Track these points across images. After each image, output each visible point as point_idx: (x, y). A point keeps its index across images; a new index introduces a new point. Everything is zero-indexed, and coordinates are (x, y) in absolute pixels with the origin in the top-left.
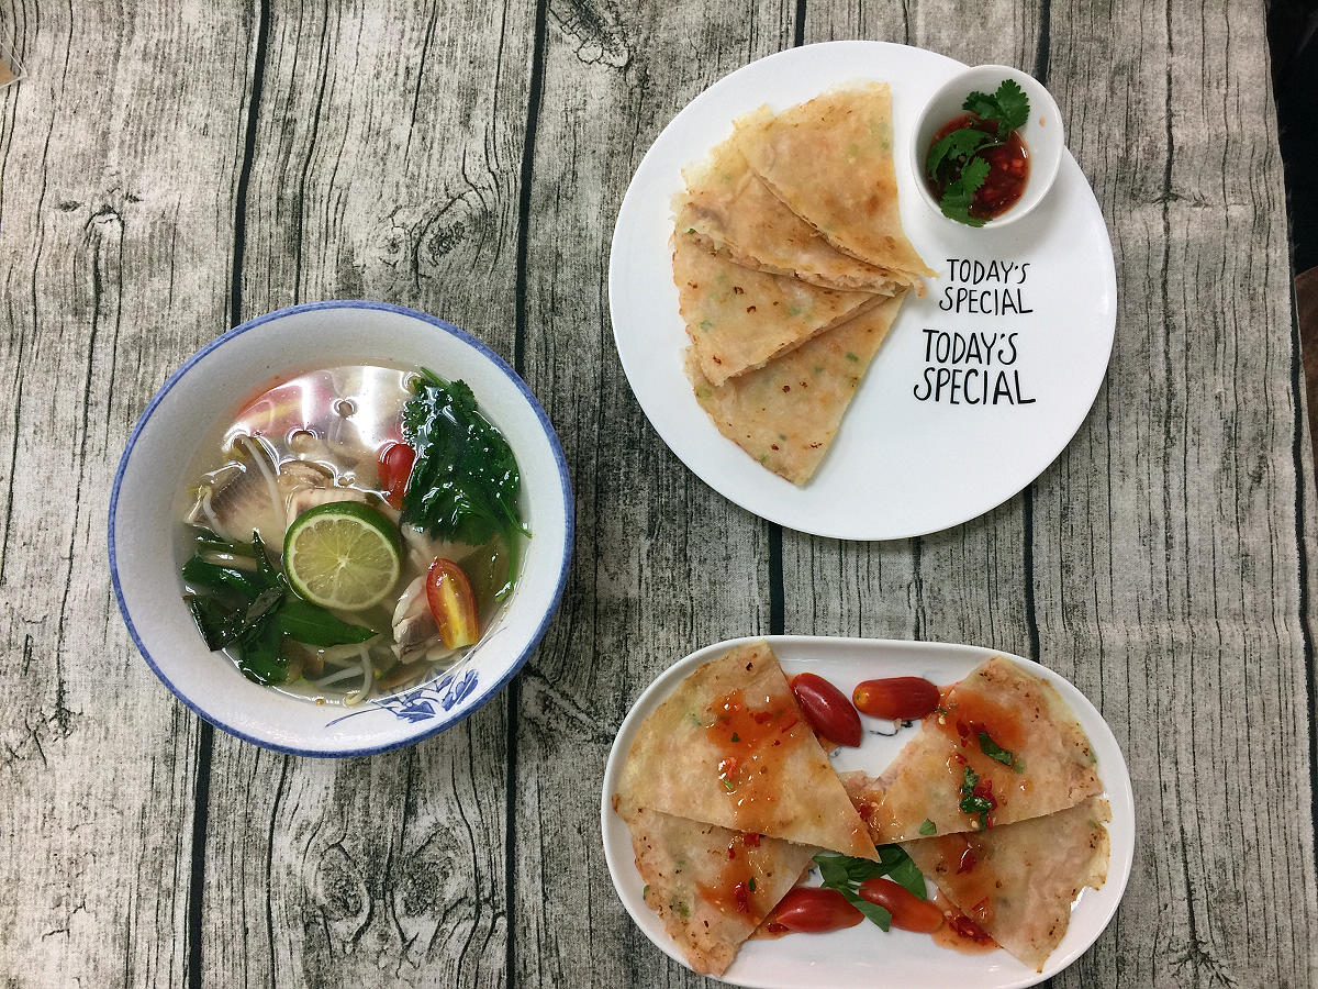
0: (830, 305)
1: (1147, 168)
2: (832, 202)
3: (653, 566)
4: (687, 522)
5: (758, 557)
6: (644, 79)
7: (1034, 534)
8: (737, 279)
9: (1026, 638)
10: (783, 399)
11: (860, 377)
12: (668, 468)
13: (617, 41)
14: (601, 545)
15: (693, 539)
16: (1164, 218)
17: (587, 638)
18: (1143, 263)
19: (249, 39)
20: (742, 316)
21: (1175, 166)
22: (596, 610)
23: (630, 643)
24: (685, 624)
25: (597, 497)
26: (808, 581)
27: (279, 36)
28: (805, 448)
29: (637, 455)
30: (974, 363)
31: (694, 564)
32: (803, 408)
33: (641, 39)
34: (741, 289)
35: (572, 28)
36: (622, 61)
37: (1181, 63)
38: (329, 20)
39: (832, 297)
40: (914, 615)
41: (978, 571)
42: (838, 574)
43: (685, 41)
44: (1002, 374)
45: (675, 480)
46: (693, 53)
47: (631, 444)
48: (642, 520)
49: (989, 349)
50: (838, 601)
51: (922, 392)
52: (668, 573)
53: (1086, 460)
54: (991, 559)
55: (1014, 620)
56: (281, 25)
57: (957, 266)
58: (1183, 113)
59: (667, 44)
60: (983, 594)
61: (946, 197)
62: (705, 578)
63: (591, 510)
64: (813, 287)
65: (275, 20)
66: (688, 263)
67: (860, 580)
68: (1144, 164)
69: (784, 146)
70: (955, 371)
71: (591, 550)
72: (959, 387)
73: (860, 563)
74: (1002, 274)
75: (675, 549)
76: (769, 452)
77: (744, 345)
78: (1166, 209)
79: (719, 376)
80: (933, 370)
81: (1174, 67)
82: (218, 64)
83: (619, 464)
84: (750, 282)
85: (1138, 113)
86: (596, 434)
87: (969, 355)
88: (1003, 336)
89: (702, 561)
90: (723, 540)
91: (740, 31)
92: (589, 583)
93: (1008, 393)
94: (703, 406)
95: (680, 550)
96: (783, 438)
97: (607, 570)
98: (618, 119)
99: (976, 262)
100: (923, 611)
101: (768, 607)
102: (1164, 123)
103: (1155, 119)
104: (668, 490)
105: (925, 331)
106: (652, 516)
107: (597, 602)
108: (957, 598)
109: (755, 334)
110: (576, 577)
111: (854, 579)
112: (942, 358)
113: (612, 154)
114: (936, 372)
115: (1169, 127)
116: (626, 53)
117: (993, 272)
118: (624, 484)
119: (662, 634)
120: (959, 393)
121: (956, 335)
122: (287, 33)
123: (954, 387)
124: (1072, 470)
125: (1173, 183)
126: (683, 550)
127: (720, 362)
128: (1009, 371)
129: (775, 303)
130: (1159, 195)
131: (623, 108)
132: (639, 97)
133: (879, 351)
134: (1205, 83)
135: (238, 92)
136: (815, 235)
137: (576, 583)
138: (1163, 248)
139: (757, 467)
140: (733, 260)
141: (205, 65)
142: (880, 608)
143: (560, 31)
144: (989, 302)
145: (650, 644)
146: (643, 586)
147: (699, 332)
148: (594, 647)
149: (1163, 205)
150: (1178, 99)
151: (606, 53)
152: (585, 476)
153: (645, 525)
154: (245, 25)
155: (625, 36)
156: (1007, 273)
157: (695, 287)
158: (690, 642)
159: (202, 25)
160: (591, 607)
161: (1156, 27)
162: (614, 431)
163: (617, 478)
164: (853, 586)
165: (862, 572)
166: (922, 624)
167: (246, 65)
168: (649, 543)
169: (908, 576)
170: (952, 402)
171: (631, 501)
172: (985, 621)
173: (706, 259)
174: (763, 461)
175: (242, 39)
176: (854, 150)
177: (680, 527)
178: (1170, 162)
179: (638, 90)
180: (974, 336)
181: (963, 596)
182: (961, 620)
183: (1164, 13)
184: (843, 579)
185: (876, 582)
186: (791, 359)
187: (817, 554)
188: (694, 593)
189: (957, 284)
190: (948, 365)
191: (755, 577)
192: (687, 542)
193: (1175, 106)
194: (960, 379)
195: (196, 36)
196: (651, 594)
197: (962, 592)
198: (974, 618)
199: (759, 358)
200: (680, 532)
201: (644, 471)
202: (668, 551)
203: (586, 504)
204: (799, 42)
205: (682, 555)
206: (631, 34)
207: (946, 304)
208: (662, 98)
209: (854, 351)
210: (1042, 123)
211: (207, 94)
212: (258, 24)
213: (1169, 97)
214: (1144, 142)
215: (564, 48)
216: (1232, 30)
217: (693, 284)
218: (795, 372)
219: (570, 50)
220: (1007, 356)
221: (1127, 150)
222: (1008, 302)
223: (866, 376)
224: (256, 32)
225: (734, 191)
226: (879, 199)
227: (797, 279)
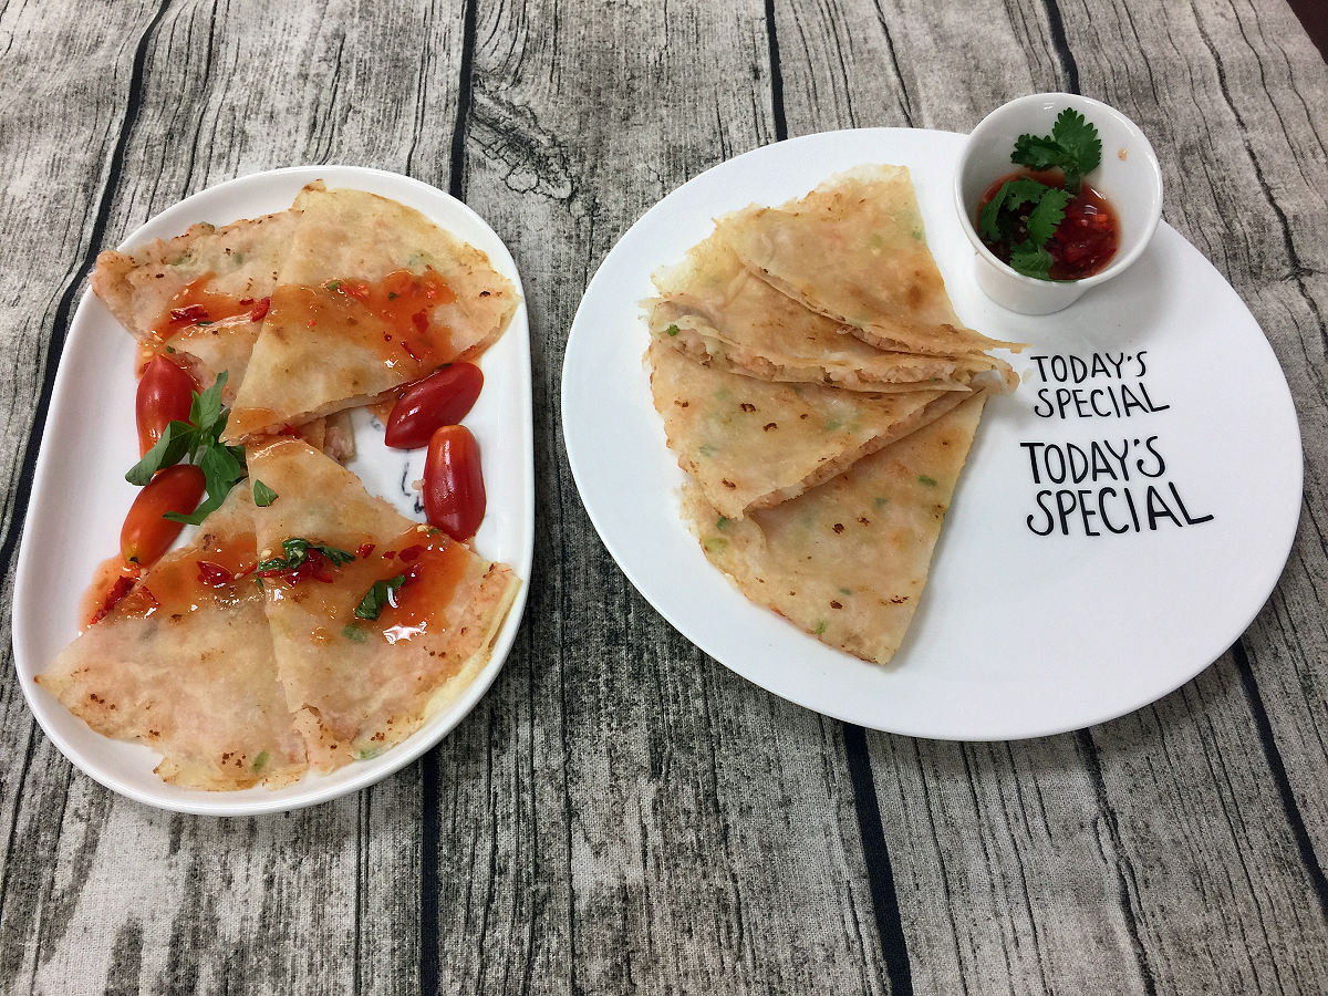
0: (882, 410)
1: (1261, 242)
2: (858, 293)
3: (664, 826)
4: (713, 749)
5: (836, 796)
6: (593, 209)
7: (1272, 721)
8: (743, 394)
9: (1309, 894)
10: (835, 544)
11: (946, 503)
12: (673, 669)
13: (556, 167)
14: (576, 796)
15: (727, 775)
16: (1303, 294)
17: (559, 964)
18: (1298, 346)
19: (89, 204)
20: (757, 438)
21: (1296, 239)
22: (572, 912)
23: (635, 968)
24: (729, 927)
25: (564, 721)
26: (925, 831)
27: (127, 198)
28: (883, 603)
29: (624, 652)
30: (1105, 480)
31: (732, 818)
32: (868, 554)
33: (587, 168)
34: (751, 406)
35: (497, 152)
36: (565, 193)
37: (1259, 138)
38: (194, 178)
39: (883, 401)
40: (1114, 874)
41: (1202, 789)
42: (972, 813)
43: (640, 166)
44: (1151, 490)
45: (686, 687)
46: (653, 177)
47: (613, 638)
48: (640, 750)
49: (1122, 460)
50: (981, 862)
51: (1041, 523)
52: (690, 837)
53: (1312, 605)
54: (1215, 767)
55: (1283, 864)
56: (131, 187)
57: (1047, 364)
58: (1282, 186)
59: (618, 171)
60: (1220, 823)
61: (1016, 256)
62: (753, 842)
63: (557, 743)
64: (855, 394)
65: (124, 183)
66: (672, 380)
67: (1012, 820)
68: (1256, 237)
69: (784, 237)
70: (1081, 493)
71: (559, 806)
72: (1093, 513)
73: (1005, 792)
74: (1112, 369)
75: (697, 795)
76: (828, 614)
77: (767, 467)
78: (1302, 286)
79: (734, 506)
80: (1049, 493)
81: (1252, 143)
82: (45, 233)
83: (596, 669)
84: (764, 398)
85: (1227, 190)
86: (558, 626)
87: (1096, 471)
88: (1137, 442)
89: (745, 811)
90: (775, 773)
91: (708, 150)
92: (558, 865)
93: (1168, 513)
94: (714, 563)
95: (707, 796)
96: (847, 592)
97: (587, 839)
98: (563, 248)
99: (1072, 358)
100: (1129, 866)
101: (866, 881)
102: (1263, 197)
103: (1250, 192)
104: (676, 702)
105: (1022, 445)
106: (656, 744)
107: (573, 897)
108: (1180, 836)
109: (779, 456)
110: (536, 856)
111: (1000, 821)
112: (1058, 476)
113: (559, 282)
114: (1054, 497)
115: (1271, 200)
116: (568, 185)
117: (1099, 367)
118: (607, 699)
119: (690, 948)
120: (1096, 523)
121: (1070, 446)
122: (139, 193)
123: (1085, 513)
124: (1297, 620)
125: (1300, 255)
126: (711, 795)
127: (733, 486)
128: (1161, 485)
129: (803, 417)
130: (1287, 271)
131: (569, 238)
132: (589, 225)
133: (964, 471)
134: (1298, 155)
135: (67, 259)
136: (844, 332)
137: (537, 866)
138: (1317, 327)
139: (813, 645)
140: (735, 371)
141: (27, 234)
142: (1054, 865)
143: (483, 155)
144: (1104, 403)
145: (671, 969)
146: (651, 862)
147: (697, 456)
148: (573, 981)
149: (1296, 282)
150: (1271, 172)
151: (543, 183)
152: (544, 691)
153: (644, 759)
154: (85, 190)
155: (565, 162)
156: (1118, 366)
157: (685, 405)
158: (740, 958)
159: (31, 196)
160: (564, 907)
161: (1216, 107)
162: (586, 621)
163: (594, 690)
164: (1002, 833)
165: (1013, 807)
166: (1131, 890)
167: (82, 230)
168: (653, 788)
169: (1090, 807)
170: (1089, 533)
171: (620, 724)
172: (1236, 873)
173: (697, 372)
174: (818, 632)
175: (80, 204)
176: (877, 241)
177: (702, 758)
178: (1287, 233)
179: (587, 219)
180: (1095, 445)
181: (1188, 833)
182: (1196, 873)
183: (1220, 94)
184: (983, 820)
185: (1038, 822)
186: (837, 488)
187: (932, 784)
188: (738, 867)
189: (1053, 385)
190: (1069, 484)
191: (835, 830)
192: (716, 783)
193: (1269, 180)
194: (1091, 502)
195: (22, 207)
196: (665, 874)
197: (1185, 825)
198: (1216, 869)
199: (791, 481)
200: (702, 766)
201: (636, 676)
202: (687, 798)
203: (547, 735)
204: (782, 135)
205: (710, 802)
206: (572, 160)
207: (1045, 409)
208: (618, 222)
209: (930, 474)
210: (1122, 156)
211: (25, 265)
212: (103, 188)
213: (1259, 172)
214: (1246, 217)
215: (487, 175)
216: (1308, 103)
217: (682, 401)
218: (847, 505)
219: (496, 177)
220: (1152, 465)
221: (1228, 226)
222: (1130, 400)
223: (954, 502)
224: (99, 196)
225: (724, 294)
226: (922, 289)
227: (830, 386)
